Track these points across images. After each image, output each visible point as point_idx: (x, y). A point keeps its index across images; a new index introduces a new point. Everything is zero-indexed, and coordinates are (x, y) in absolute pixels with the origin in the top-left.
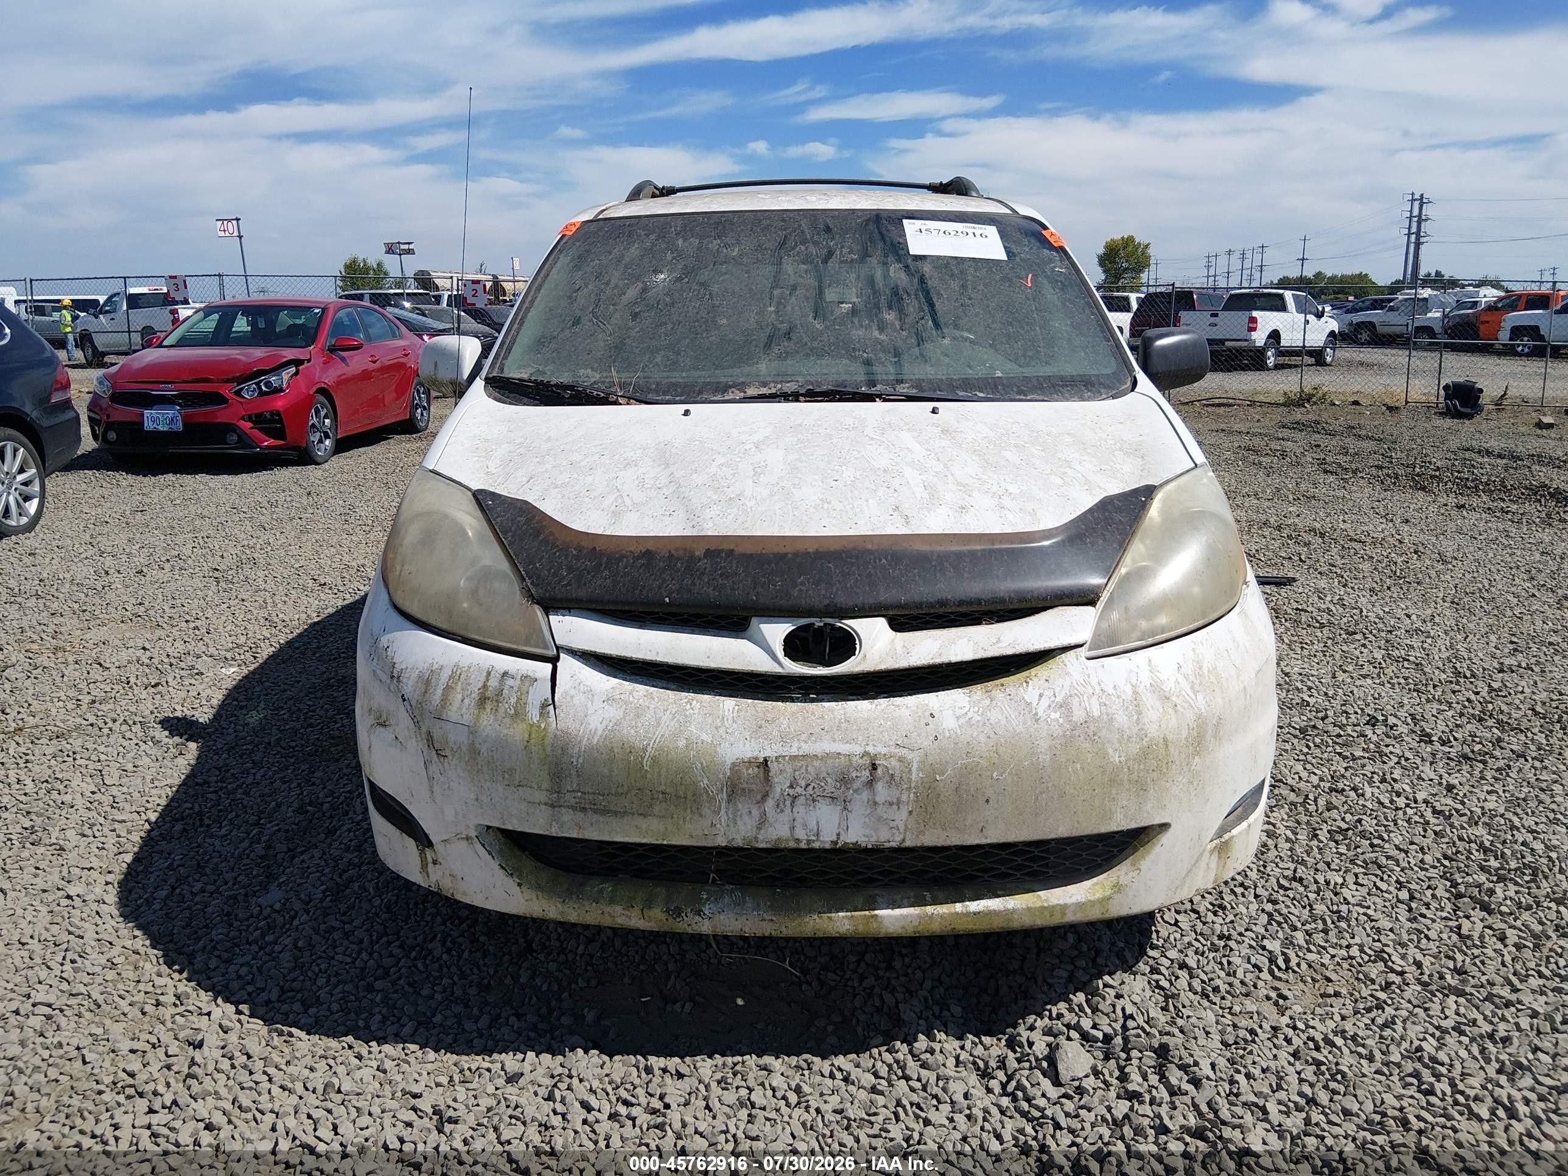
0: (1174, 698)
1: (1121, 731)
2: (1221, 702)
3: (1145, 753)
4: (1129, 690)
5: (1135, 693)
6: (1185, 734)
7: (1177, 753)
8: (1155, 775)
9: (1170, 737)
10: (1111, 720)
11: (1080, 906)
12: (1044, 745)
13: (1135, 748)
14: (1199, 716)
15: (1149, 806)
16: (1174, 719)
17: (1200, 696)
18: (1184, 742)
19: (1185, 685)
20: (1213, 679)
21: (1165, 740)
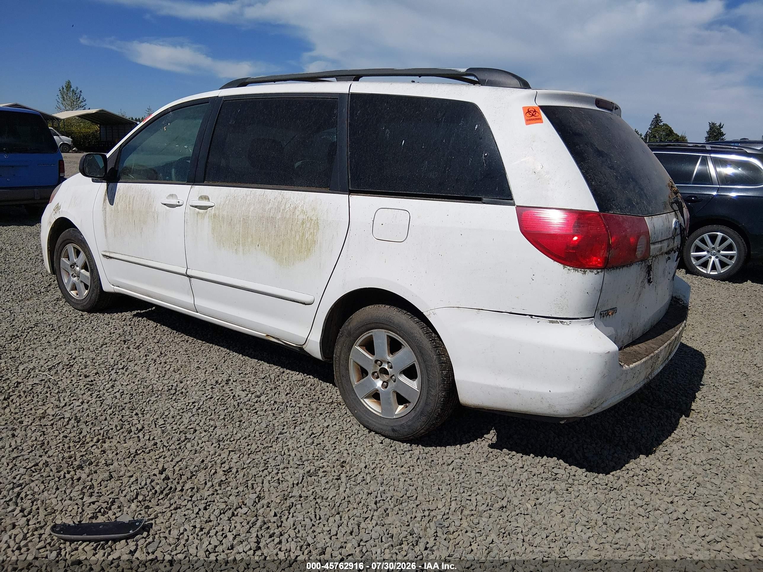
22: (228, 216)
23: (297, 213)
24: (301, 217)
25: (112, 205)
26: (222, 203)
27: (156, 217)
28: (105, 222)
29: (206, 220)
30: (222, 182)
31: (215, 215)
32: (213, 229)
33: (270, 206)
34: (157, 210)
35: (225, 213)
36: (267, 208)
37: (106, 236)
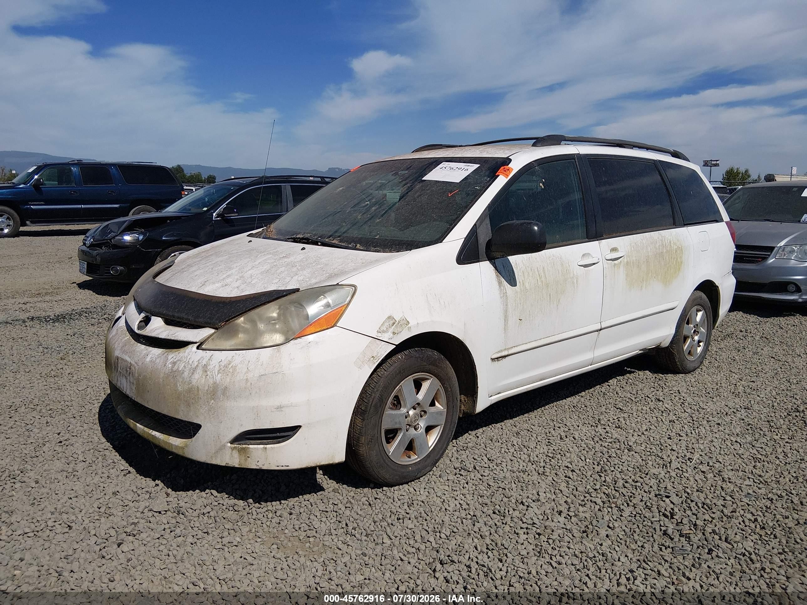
0: (208, 372)
1: (183, 378)
2: (228, 381)
3: (190, 391)
4: (196, 364)
5: (197, 366)
6: (206, 388)
7: (202, 395)
8: (193, 401)
9: (200, 387)
10: (183, 373)
11: (177, 447)
12: (162, 375)
13: (186, 387)
14: (215, 383)
15: (191, 414)
16: (204, 380)
17: (220, 375)
18: (205, 391)
19: (217, 368)
20: (231, 370)
21: (198, 387)
22: (636, 260)
23: (672, 245)
24: (675, 247)
25: (516, 285)
26: (630, 251)
27: (575, 281)
28: (506, 311)
29: (622, 268)
30: (616, 233)
31: (627, 262)
32: (627, 275)
33: (658, 244)
34: (575, 274)
35: (634, 258)
36: (657, 246)
37: (505, 329)
